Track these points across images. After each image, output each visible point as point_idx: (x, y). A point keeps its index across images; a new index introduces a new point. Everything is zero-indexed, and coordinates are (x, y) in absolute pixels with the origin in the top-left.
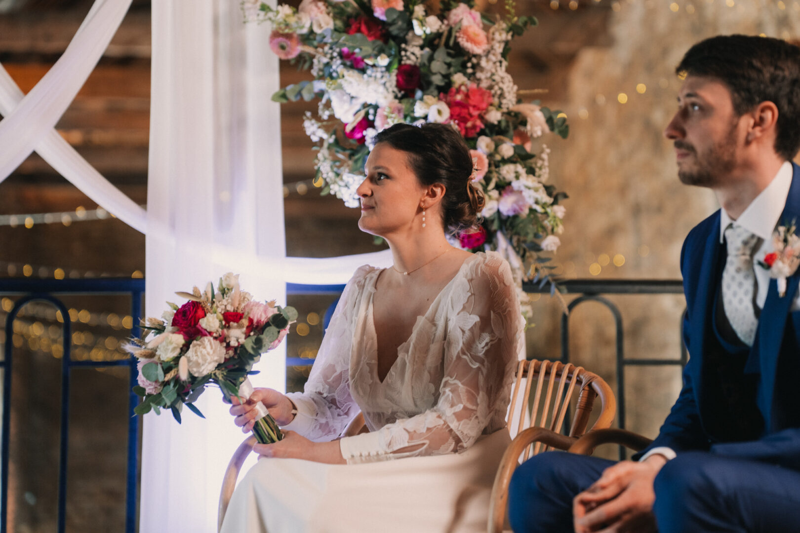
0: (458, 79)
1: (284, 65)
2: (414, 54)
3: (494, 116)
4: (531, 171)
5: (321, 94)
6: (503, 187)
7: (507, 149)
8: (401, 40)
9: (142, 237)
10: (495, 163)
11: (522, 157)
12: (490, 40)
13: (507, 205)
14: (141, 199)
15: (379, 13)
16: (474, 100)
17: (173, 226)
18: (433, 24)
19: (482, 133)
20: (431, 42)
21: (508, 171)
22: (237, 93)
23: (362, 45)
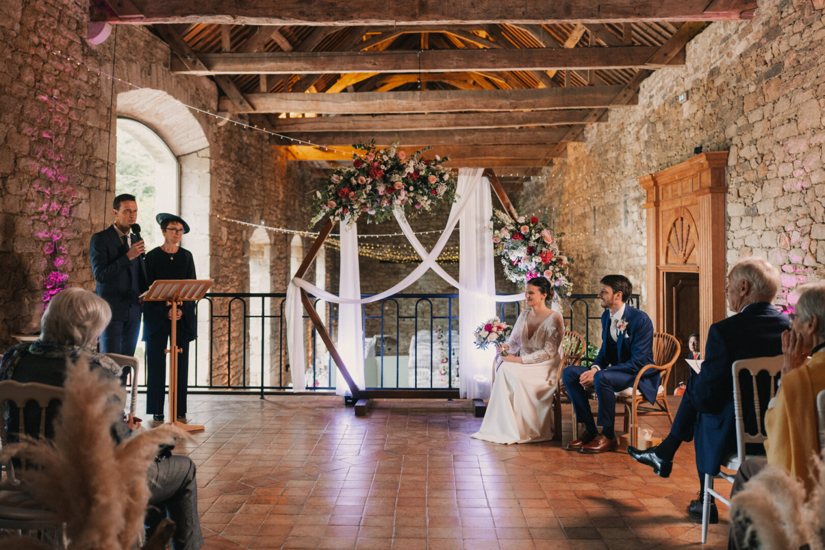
0: (544, 249)
1: (495, 244)
2: (532, 244)
3: (554, 260)
4: (564, 275)
5: (506, 253)
6: (556, 279)
7: (557, 269)
8: (528, 240)
9: (458, 290)
10: (554, 272)
11: (562, 271)
12: (552, 239)
13: (557, 284)
14: (458, 280)
15: (523, 232)
16: (548, 256)
17: (466, 287)
18: (538, 236)
19: (551, 264)
20: (537, 241)
21: (558, 275)
22: (482, 250)
23: (519, 241)
